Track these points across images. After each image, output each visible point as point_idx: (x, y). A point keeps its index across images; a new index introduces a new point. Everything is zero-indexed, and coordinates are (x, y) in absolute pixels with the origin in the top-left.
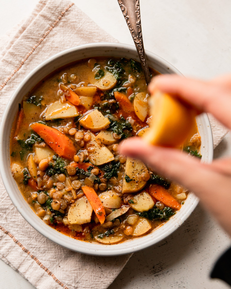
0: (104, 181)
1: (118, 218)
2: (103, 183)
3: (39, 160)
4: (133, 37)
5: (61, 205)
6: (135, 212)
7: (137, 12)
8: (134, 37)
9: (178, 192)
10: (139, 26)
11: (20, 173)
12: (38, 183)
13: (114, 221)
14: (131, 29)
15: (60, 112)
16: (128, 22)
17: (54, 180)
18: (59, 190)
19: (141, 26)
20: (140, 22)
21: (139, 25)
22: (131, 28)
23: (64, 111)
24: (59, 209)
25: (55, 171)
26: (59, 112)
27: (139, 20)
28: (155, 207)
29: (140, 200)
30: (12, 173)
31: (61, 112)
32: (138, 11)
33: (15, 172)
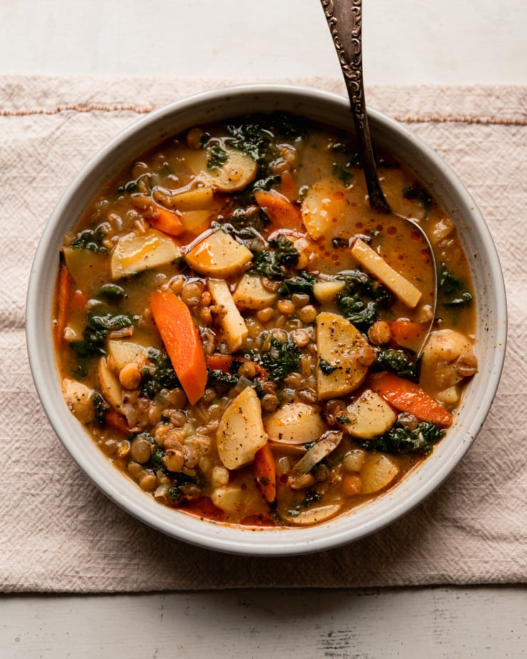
0: (270, 389)
1: (324, 461)
2: (270, 393)
3: (119, 367)
4: (342, 65)
5: (184, 458)
6: (356, 441)
7: (356, 10)
8: (344, 65)
9: (441, 386)
10: (358, 41)
11: (85, 403)
12: (127, 417)
13: (315, 470)
14: (338, 47)
15: (140, 258)
16: (335, 31)
17: (163, 404)
18: (176, 426)
19: (360, 40)
20: (360, 32)
21: (357, 38)
22: (339, 45)
23: (149, 254)
24: (182, 469)
25: (159, 385)
26: (138, 256)
27: (358, 28)
28: (396, 425)
29: (362, 413)
30: (68, 404)
31: (144, 257)
32: (358, 8)
33: (75, 401)
